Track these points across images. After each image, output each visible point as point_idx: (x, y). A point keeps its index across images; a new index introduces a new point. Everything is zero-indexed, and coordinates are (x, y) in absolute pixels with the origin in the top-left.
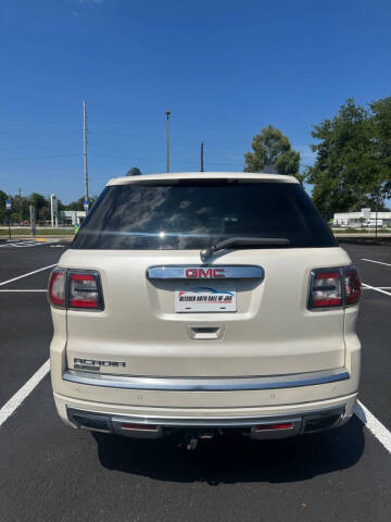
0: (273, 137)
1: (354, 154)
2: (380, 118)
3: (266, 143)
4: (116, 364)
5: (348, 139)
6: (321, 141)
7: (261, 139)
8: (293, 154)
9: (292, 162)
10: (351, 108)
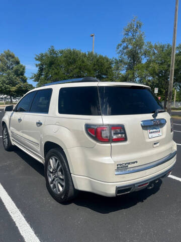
0: (10, 56)
1: (56, 71)
2: (65, 57)
3: (7, 58)
4: (134, 163)
5: (53, 64)
6: (40, 63)
7: (4, 56)
8: (21, 66)
9: (21, 70)
10: (53, 50)
